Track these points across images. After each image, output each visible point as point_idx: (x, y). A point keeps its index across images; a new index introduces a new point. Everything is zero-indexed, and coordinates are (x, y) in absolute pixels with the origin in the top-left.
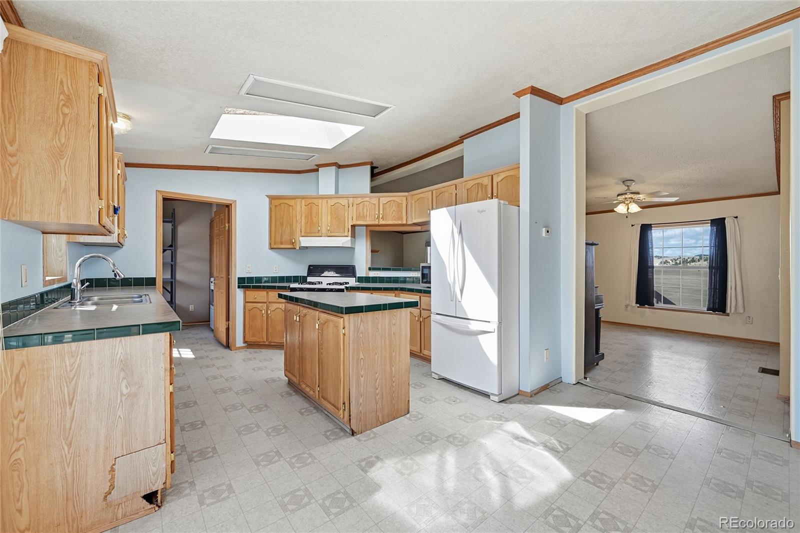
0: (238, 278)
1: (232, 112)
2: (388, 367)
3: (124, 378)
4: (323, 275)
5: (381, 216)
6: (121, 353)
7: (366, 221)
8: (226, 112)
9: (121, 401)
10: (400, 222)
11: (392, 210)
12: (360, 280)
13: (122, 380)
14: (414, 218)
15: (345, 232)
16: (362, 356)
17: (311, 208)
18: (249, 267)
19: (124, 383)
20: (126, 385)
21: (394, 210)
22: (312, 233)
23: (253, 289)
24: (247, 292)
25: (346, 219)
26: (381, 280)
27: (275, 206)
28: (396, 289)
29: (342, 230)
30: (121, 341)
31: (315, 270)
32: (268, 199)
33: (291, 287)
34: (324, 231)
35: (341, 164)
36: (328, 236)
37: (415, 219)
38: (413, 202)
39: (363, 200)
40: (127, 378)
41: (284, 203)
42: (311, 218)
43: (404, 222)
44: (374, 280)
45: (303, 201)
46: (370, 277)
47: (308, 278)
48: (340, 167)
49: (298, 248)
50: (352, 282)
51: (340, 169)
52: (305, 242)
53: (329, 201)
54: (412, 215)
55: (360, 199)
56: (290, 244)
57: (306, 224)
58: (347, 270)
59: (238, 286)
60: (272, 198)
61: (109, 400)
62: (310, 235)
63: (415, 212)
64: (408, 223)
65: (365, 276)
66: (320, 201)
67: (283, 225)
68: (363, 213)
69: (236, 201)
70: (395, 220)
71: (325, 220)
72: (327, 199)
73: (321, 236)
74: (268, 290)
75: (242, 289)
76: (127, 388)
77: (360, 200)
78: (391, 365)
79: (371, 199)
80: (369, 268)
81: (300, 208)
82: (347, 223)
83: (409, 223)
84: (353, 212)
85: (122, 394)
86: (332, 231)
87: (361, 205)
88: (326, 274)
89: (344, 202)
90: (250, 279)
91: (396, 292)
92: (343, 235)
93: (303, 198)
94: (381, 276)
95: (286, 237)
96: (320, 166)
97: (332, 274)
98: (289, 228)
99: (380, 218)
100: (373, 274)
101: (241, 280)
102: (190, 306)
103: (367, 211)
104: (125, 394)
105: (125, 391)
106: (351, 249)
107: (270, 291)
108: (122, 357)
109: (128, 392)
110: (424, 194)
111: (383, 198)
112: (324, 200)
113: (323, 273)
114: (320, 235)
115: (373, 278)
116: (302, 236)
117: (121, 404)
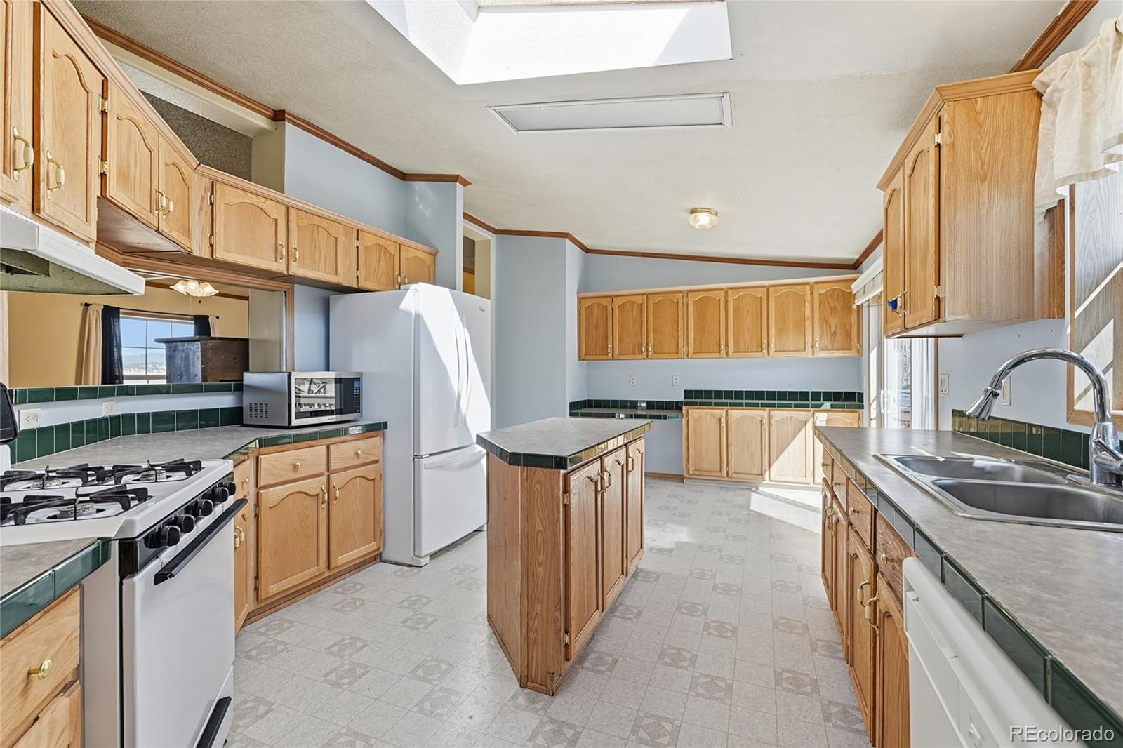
7: (134, 200)
14: (220, 246)
37: (227, 251)
38: (220, 201)
39: (130, 114)
55: (125, 102)
63: (226, 233)
68: (129, 168)
70: (179, 231)
77: (124, 105)
79: (145, 124)
103: (136, 164)
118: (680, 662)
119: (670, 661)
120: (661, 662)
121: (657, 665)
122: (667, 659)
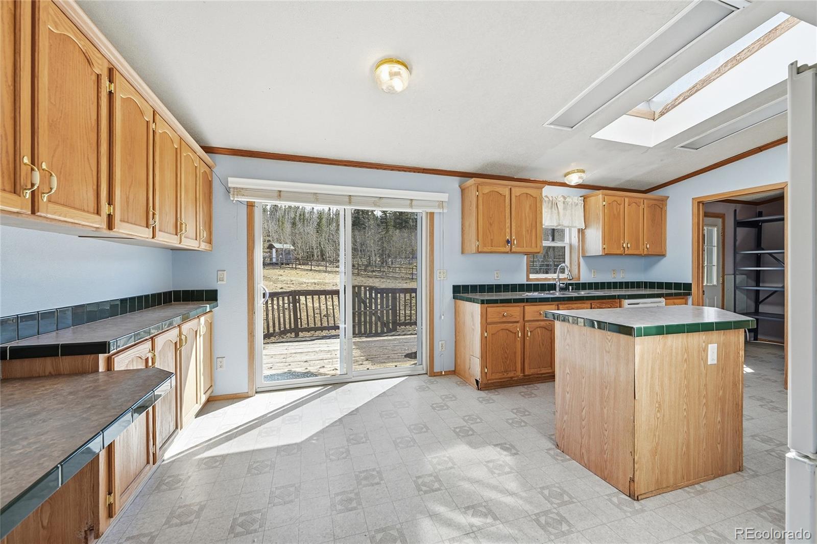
78: (602, 404)
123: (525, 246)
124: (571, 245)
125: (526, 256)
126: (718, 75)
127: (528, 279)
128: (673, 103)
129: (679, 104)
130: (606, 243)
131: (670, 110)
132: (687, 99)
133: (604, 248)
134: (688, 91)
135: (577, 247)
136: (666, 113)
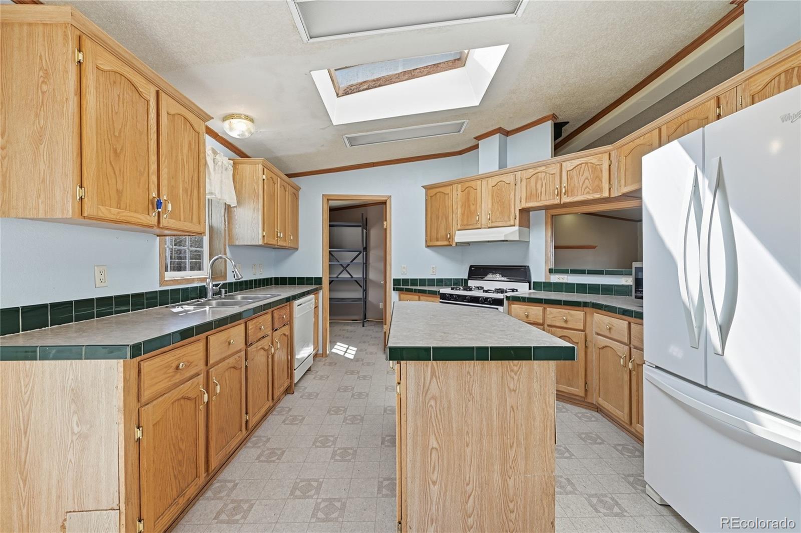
0: (394, 280)
1: (355, 91)
2: (497, 477)
3: (75, 412)
4: (486, 278)
5: (564, 191)
6: (72, 379)
7: (541, 200)
8: (350, 92)
9: (72, 441)
10: (597, 196)
11: (583, 179)
12: (537, 286)
13: (73, 415)
14: (623, 185)
15: (510, 221)
16: (433, 443)
17: (469, 193)
18: (404, 268)
19: (75, 418)
20: (77, 422)
21: (587, 178)
22: (470, 225)
23: (406, 292)
24: (402, 295)
25: (513, 201)
26: (569, 288)
27: (431, 197)
28: (586, 304)
29: (506, 219)
30: (71, 364)
31: (478, 272)
32: (424, 190)
33: (440, 292)
34: (484, 221)
35: (509, 130)
36: (489, 228)
37: (626, 186)
38: (622, 159)
39: (535, 172)
40: (77, 412)
41: (440, 192)
42: (469, 206)
43: (606, 194)
44: (558, 287)
45: (460, 186)
46: (552, 283)
47: (469, 281)
48: (507, 133)
49: (454, 245)
50: (523, 289)
51: (508, 138)
52: (461, 236)
53: (490, 180)
54: (619, 181)
55: (532, 170)
56: (446, 240)
57: (463, 214)
58: (519, 273)
59: (393, 288)
60: (427, 188)
61: (61, 436)
62: (467, 227)
63: (625, 175)
64: (613, 196)
65: (544, 281)
66: (479, 182)
67: (439, 218)
68: (536, 190)
69: (391, 196)
70: (588, 193)
71: (485, 205)
72: (487, 179)
73: (480, 229)
74: (420, 294)
75: (397, 292)
76: (78, 426)
77: (532, 172)
78: (504, 474)
79: (547, 168)
80: (549, 269)
81: (456, 195)
82: (513, 207)
83: (615, 194)
84: (521, 191)
85: (73, 433)
86: (494, 221)
87: (533, 180)
88: (490, 276)
89: (509, 178)
90: (405, 282)
91: (586, 309)
92: (508, 224)
93: (459, 182)
94: (569, 282)
95: (442, 233)
96: (479, 138)
97: (498, 277)
98: (444, 220)
99: (563, 194)
100: (555, 278)
101: (397, 282)
102: (380, 304)
103: (542, 186)
104: (76, 432)
105: (76, 430)
106: (523, 244)
107: (422, 296)
108: (73, 384)
109: (79, 431)
110: (642, 138)
111: (567, 163)
112: (483, 180)
113: (486, 276)
114: (479, 226)
115: (556, 284)
116: (459, 230)
117: (72, 445)
118: (342, 452)
119: (349, 451)
120: (355, 449)
121: (356, 446)
122: (351, 451)
123: (182, 219)
124: (211, 229)
125: (158, 237)
126: (398, 80)
127: (162, 282)
128: (358, 86)
129: (363, 90)
130: (266, 230)
131: (354, 93)
132: (371, 89)
133: (264, 236)
134: (374, 81)
135: (223, 232)
136: (350, 94)
